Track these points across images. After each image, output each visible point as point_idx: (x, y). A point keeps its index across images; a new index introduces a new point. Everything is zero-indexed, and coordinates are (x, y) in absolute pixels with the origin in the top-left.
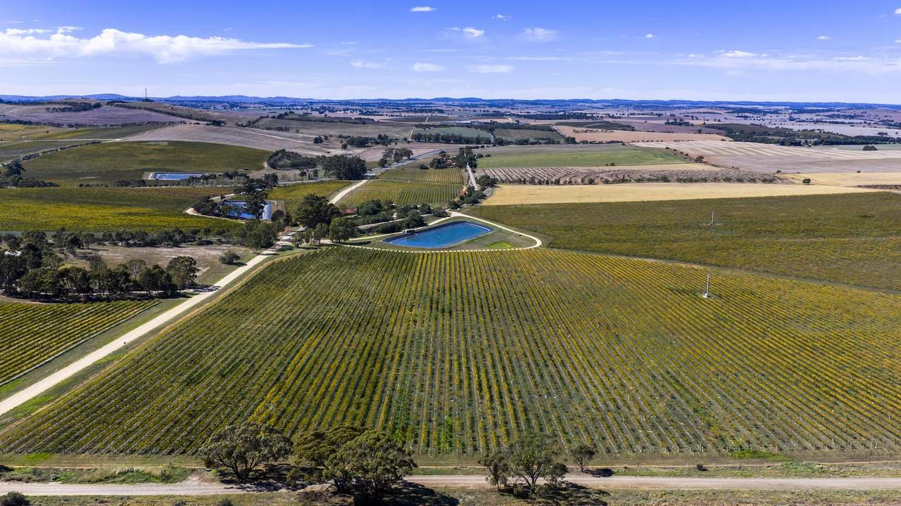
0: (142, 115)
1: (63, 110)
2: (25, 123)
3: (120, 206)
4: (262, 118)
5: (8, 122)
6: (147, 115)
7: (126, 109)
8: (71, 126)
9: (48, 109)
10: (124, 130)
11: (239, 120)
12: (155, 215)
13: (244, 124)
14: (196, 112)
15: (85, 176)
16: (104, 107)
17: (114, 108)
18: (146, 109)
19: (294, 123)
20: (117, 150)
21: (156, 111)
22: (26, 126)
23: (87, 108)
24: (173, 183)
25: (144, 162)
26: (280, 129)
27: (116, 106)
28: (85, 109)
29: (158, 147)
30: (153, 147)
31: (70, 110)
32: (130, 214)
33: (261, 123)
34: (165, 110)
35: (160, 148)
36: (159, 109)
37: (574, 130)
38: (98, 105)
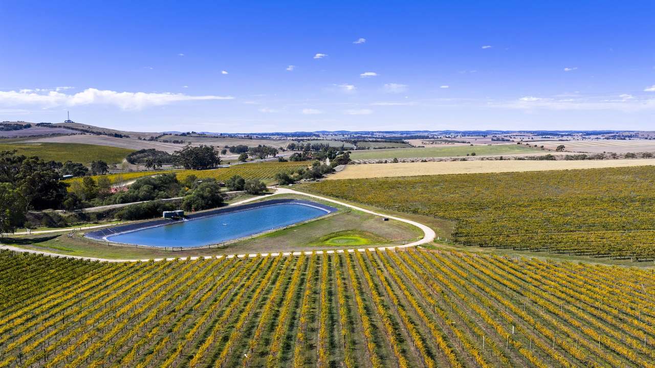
34: (82, 128)
35: (27, 147)
36: (77, 128)
37: (422, 143)
38: (29, 126)
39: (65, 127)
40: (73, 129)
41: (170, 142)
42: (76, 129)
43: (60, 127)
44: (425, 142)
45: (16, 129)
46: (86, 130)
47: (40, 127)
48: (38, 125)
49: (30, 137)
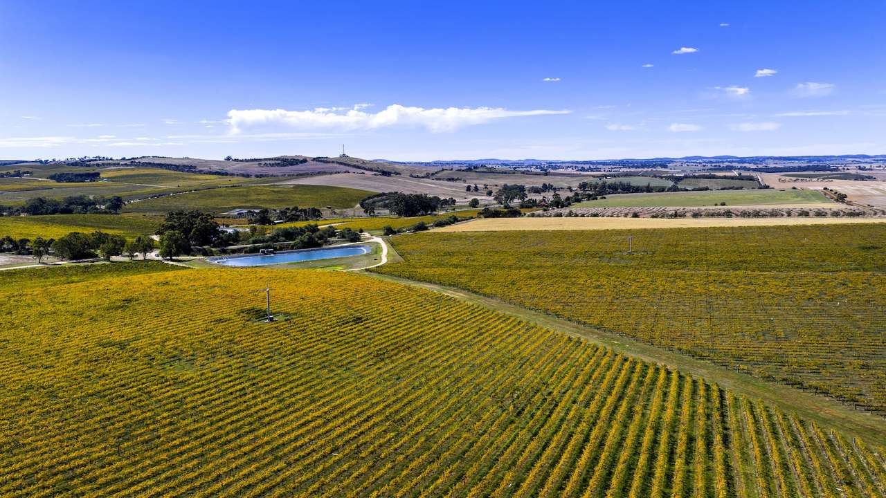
34: (356, 163)
35: (280, 189)
36: (349, 163)
37: (779, 180)
38: (305, 161)
39: (338, 163)
40: (345, 165)
41: (443, 179)
42: (349, 165)
43: (333, 162)
44: (783, 178)
45: (292, 164)
46: (360, 166)
47: (315, 162)
48: (314, 159)
49: (297, 175)
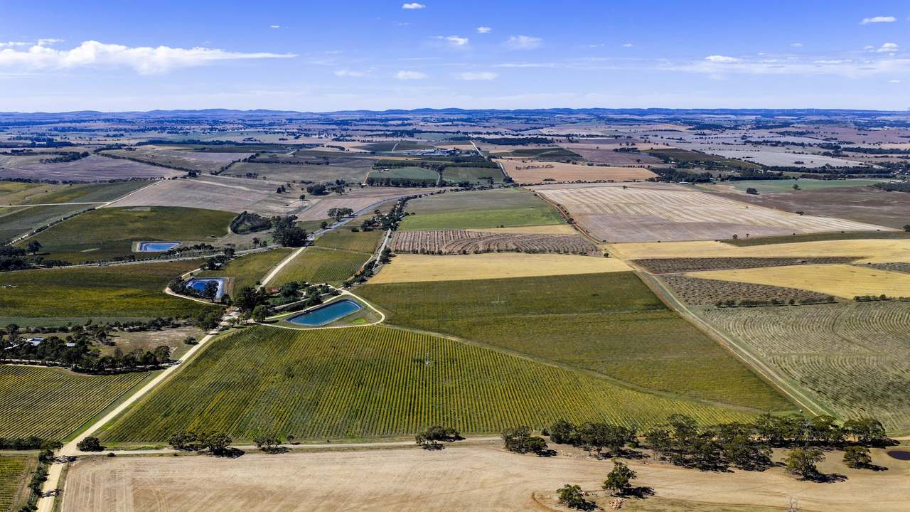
0: (125, 166)
1: (55, 161)
2: (25, 181)
3: (119, 288)
4: (234, 162)
5: (11, 180)
6: (131, 166)
7: (111, 159)
8: (65, 182)
9: (41, 161)
10: (114, 189)
11: (214, 165)
12: (144, 296)
13: (218, 171)
14: (174, 158)
15: (87, 248)
16: (92, 156)
17: (100, 157)
18: (129, 159)
19: (263, 166)
20: (110, 218)
21: (138, 161)
22: (27, 184)
23: (76, 157)
24: (157, 255)
25: (133, 232)
26: (249, 175)
27: (103, 155)
28: (74, 159)
29: (142, 215)
30: (139, 214)
31: (61, 160)
32: (128, 296)
33: (232, 168)
